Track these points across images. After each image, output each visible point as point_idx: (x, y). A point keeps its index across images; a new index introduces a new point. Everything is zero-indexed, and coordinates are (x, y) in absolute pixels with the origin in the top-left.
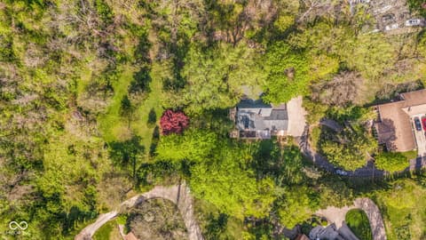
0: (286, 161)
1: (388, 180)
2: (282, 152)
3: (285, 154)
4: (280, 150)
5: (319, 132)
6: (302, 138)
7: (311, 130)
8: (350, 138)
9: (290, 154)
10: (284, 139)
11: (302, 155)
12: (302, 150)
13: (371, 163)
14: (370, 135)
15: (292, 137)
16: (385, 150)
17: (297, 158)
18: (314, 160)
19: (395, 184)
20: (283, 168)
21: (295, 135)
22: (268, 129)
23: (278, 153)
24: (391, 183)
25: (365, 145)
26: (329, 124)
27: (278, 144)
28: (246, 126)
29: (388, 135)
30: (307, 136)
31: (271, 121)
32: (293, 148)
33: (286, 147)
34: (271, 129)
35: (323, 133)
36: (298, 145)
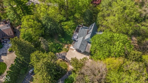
0: (56, 44)
2: (61, 44)
4: (63, 43)
5: (64, 68)
6: (64, 57)
7: (67, 63)
10: (68, 47)
12: (57, 54)
15: (67, 51)
17: (54, 50)
20: (52, 41)
21: (67, 53)
23: (61, 41)
27: (66, 43)
30: (64, 60)
32: (61, 50)
33: (62, 46)
36: (61, 53)
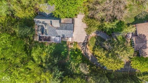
0: (72, 58)
1: (138, 75)
2: (70, 53)
3: (71, 54)
5: (95, 40)
6: (84, 44)
7: (89, 39)
8: (113, 45)
9: (74, 55)
10: (71, 44)
11: (82, 55)
12: (82, 52)
13: (128, 64)
14: (129, 44)
15: (76, 43)
16: (138, 55)
17: (79, 57)
18: (90, 59)
19: (143, 79)
20: (69, 63)
21: (79, 42)
22: (59, 36)
23: (66, 54)
24: (140, 78)
25: (125, 51)
26: (102, 35)
27: (67, 47)
28: (43, 33)
29: (141, 45)
30: (87, 43)
31: (61, 31)
32: (77, 50)
33: (72, 50)
34: (61, 36)
35: (97, 41)
36: (80, 48)
